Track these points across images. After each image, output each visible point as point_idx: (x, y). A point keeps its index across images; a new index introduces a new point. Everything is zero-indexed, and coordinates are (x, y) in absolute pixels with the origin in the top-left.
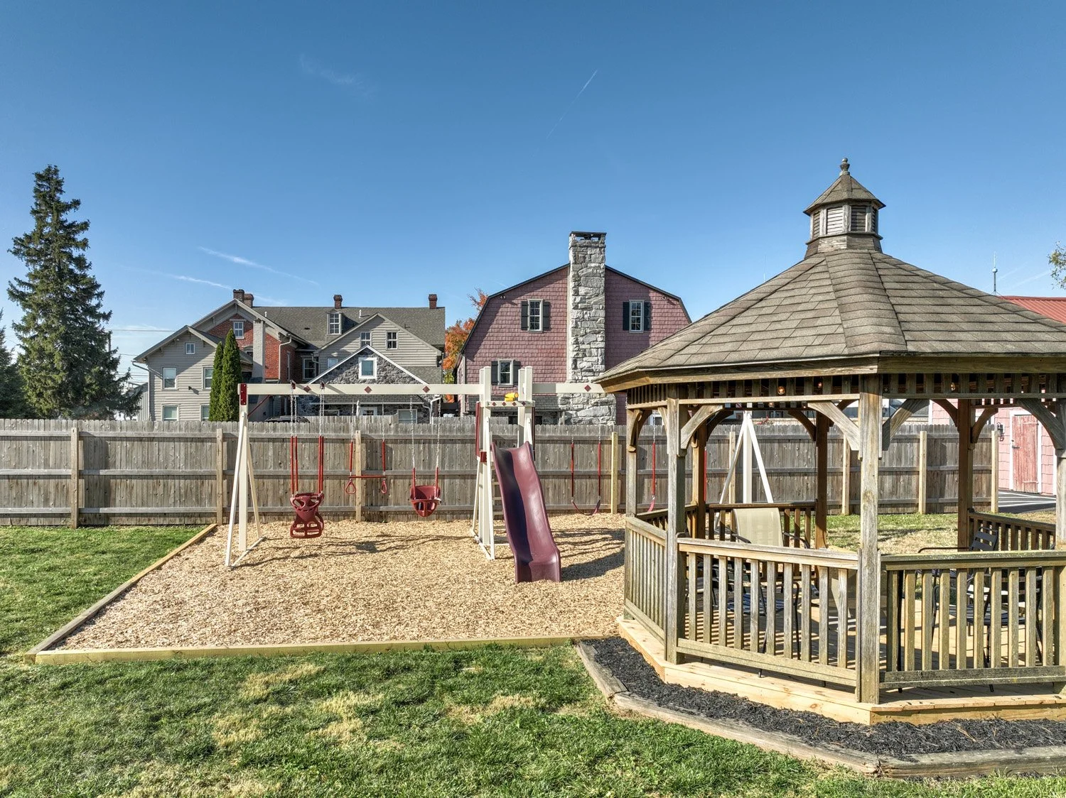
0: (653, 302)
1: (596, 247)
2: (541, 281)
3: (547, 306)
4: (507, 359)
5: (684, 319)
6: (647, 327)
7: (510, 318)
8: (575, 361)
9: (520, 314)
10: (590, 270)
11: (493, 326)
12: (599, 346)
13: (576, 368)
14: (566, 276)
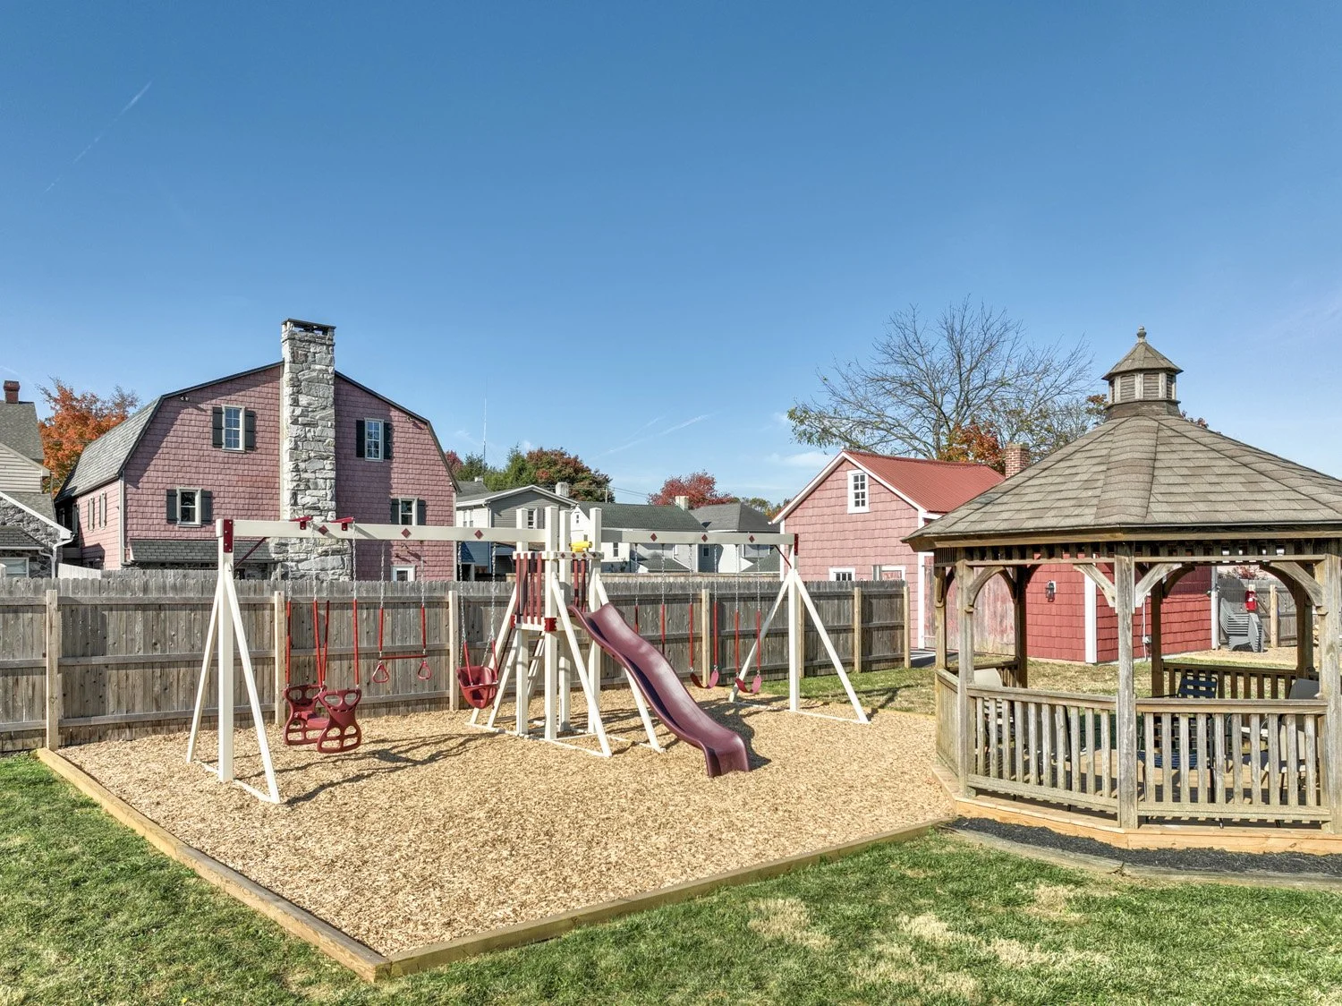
0: (394, 424)
1: (322, 344)
2: (241, 382)
3: (250, 416)
4: (192, 488)
5: (433, 447)
6: (388, 455)
7: (196, 429)
8: (295, 495)
9: (211, 424)
10: (315, 374)
11: (169, 439)
12: (327, 476)
13: (295, 504)
14: (278, 377)
